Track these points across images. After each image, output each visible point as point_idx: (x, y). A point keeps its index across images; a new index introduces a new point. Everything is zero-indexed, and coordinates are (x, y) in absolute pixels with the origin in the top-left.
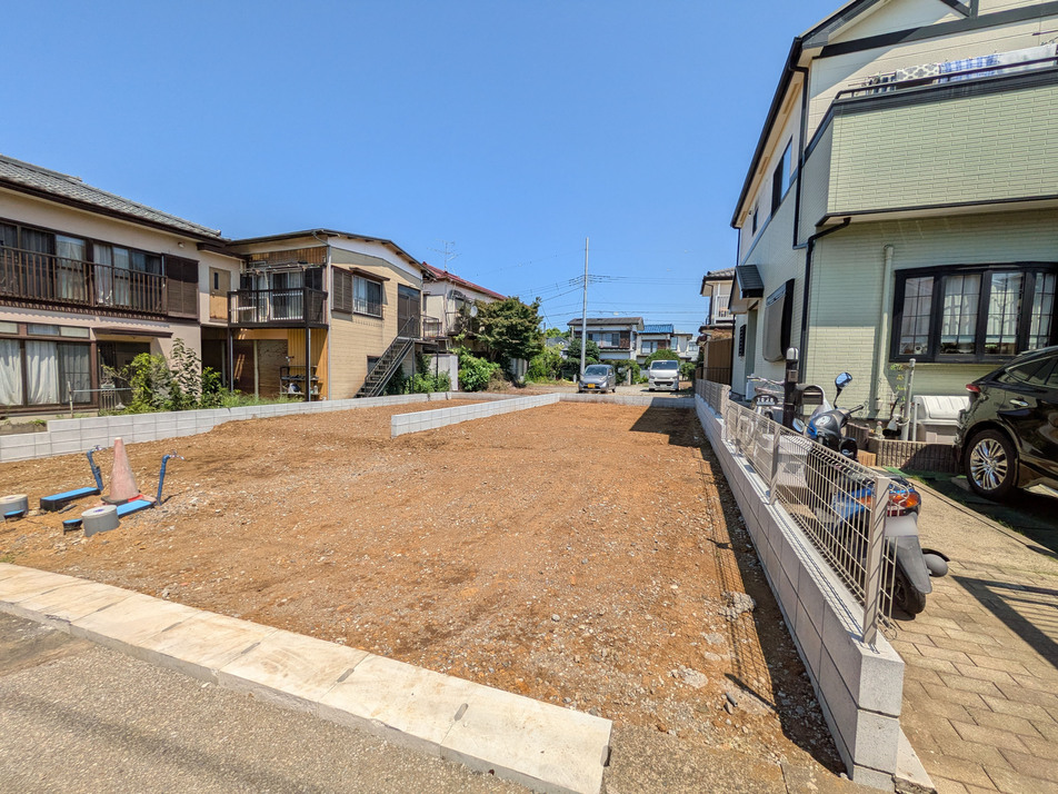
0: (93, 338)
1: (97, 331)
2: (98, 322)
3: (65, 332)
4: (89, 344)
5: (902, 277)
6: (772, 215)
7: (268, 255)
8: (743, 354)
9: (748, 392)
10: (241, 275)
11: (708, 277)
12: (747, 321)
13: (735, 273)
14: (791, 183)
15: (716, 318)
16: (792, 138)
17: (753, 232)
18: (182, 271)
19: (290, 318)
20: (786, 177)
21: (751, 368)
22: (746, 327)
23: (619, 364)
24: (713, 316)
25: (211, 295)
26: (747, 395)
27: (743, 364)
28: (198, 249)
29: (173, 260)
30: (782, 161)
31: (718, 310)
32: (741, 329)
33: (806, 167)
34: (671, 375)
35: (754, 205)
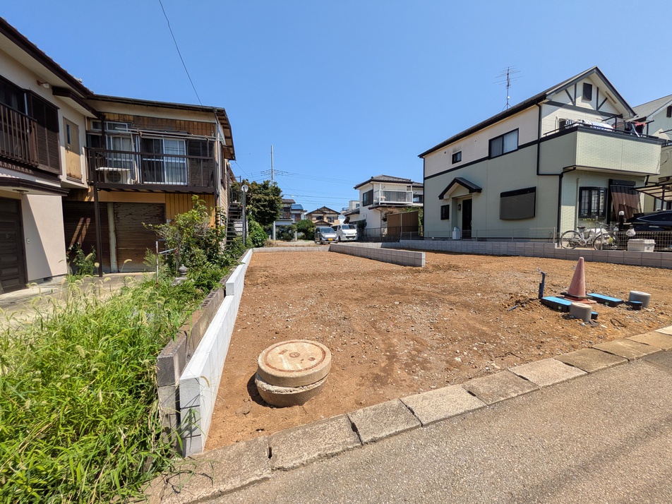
5: (582, 189)
6: (489, 158)
7: (132, 118)
8: (448, 218)
9: (454, 235)
10: (87, 132)
11: (372, 180)
12: (450, 203)
13: (455, 181)
14: (520, 147)
15: (380, 202)
16: (518, 129)
17: (453, 162)
18: (46, 116)
19: (167, 183)
20: (510, 144)
21: (455, 225)
22: (448, 205)
23: (290, 228)
24: (374, 201)
25: (67, 149)
26: (454, 237)
27: (447, 223)
28: (53, 94)
29: (37, 102)
30: (502, 136)
31: (379, 197)
32: (442, 207)
33: (542, 144)
34: (353, 232)
35: (450, 149)
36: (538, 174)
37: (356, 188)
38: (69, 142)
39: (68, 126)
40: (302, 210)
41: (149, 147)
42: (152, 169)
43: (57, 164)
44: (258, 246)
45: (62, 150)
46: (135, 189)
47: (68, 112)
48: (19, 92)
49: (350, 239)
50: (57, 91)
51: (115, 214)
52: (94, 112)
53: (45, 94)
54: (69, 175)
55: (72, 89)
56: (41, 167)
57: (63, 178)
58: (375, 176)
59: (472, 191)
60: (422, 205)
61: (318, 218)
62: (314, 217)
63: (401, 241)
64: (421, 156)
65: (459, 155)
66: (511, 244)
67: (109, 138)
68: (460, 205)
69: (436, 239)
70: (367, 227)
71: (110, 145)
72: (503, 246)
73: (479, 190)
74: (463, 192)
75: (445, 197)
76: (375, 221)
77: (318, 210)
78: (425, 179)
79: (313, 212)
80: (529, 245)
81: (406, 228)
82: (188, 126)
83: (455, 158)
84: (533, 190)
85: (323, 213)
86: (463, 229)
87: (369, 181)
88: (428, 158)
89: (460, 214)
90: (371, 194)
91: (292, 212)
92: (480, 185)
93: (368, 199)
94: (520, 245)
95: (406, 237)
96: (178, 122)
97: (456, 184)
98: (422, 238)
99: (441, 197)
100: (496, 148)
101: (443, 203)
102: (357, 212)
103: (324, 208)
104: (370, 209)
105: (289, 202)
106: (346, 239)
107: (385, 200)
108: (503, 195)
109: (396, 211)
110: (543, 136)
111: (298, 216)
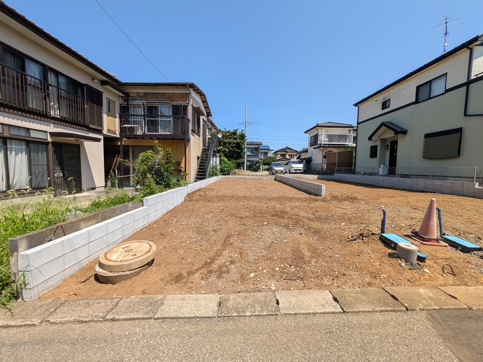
0: (50, 140)
1: (52, 134)
2: (52, 128)
3: (33, 134)
4: (47, 144)
6: (417, 102)
7: (142, 94)
8: (376, 157)
9: (381, 172)
10: (120, 104)
11: (318, 126)
12: (378, 144)
13: (383, 124)
14: (447, 91)
15: (323, 143)
16: (446, 74)
17: (383, 109)
18: (95, 98)
19: (160, 133)
20: (438, 88)
21: (382, 162)
22: (377, 146)
23: (257, 162)
24: (319, 142)
25: (108, 115)
26: (381, 173)
27: (375, 161)
28: (101, 85)
29: (91, 90)
30: (430, 82)
31: (323, 139)
32: (372, 147)
33: (472, 86)
34: (301, 166)
35: (381, 98)
36: (465, 115)
37: (305, 132)
38: (109, 111)
39: (109, 102)
40: (269, 150)
41: (151, 111)
42: (153, 125)
43: (101, 125)
44: (225, 175)
45: (105, 116)
46: (143, 137)
47: (108, 95)
48: (81, 86)
49: (298, 171)
50: (103, 83)
51: (133, 152)
52: (123, 93)
53: (96, 86)
54: (109, 130)
55: (110, 81)
56: (91, 126)
57: (105, 132)
58: (320, 123)
59: (397, 133)
60: (355, 145)
61: (281, 155)
62: (279, 154)
63: (335, 174)
64: (356, 105)
65: (388, 102)
66: (429, 181)
67: (131, 107)
68: (388, 145)
69: (365, 174)
70: (312, 163)
71: (131, 112)
72: (421, 182)
73: (405, 132)
74: (390, 134)
75: (373, 138)
76: (318, 158)
77: (282, 150)
78: (358, 124)
79: (278, 151)
80: (448, 183)
81: (340, 164)
82: (173, 97)
83: (385, 105)
84: (460, 130)
85: (285, 151)
86: (389, 166)
87: (315, 127)
88: (362, 106)
89: (388, 153)
90: (316, 137)
91: (260, 151)
92: (406, 128)
93: (314, 141)
94: (438, 182)
95: (339, 171)
96: (167, 94)
97: (383, 128)
98: (354, 172)
99: (370, 138)
100: (423, 93)
101: (371, 143)
102: (306, 151)
103: (287, 148)
104: (314, 148)
105: (258, 144)
106: (294, 171)
107: (328, 141)
108: (427, 136)
109: (335, 150)
110: (473, 77)
111: (266, 154)
